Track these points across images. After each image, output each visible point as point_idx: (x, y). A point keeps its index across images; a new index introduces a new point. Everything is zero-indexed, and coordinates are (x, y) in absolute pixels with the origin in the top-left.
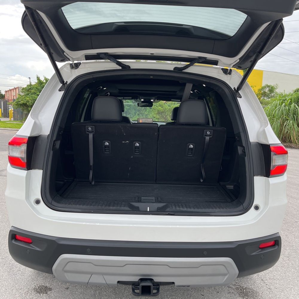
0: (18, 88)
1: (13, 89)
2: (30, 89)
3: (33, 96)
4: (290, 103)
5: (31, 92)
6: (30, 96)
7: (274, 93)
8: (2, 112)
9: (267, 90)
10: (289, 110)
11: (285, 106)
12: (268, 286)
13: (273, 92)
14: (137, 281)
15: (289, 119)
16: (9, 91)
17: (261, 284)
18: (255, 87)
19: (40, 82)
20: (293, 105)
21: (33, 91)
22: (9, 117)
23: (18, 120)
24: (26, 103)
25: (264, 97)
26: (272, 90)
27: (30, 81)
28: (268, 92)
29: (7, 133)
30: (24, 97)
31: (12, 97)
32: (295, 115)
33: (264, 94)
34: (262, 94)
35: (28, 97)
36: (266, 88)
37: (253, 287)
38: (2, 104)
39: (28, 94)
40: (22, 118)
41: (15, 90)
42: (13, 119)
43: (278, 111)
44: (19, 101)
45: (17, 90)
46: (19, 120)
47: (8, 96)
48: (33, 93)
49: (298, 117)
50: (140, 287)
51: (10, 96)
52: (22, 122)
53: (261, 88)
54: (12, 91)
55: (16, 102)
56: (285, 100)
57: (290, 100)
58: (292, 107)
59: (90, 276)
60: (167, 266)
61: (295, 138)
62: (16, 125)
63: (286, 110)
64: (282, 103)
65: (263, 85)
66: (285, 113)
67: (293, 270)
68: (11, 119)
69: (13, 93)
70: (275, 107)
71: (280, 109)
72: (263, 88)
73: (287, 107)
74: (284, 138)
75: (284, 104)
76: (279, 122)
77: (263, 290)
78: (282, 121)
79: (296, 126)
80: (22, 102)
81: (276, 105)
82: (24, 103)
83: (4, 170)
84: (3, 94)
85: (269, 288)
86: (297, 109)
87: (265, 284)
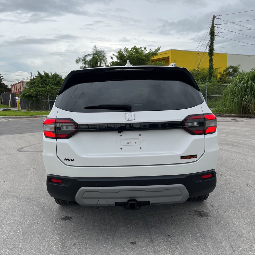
0: (22, 82)
1: (18, 84)
2: (33, 83)
3: (36, 88)
4: (248, 81)
5: (34, 85)
6: (34, 88)
7: (238, 73)
8: (11, 103)
9: (231, 70)
10: (247, 86)
11: (243, 84)
12: (216, 210)
13: (236, 72)
14: (127, 201)
15: (247, 94)
16: (14, 85)
17: (211, 209)
18: (220, 69)
19: (41, 77)
20: (250, 83)
21: (36, 84)
22: (17, 107)
23: (24, 109)
24: (31, 95)
25: (229, 76)
26: (235, 70)
27: (32, 75)
28: (232, 72)
29: (18, 120)
30: (29, 89)
31: (18, 90)
32: (252, 91)
33: (229, 74)
34: (227, 74)
35: (32, 90)
36: (230, 69)
37: (206, 210)
38: (10, 97)
39: (32, 87)
40: (28, 107)
41: (19, 84)
42: (20, 108)
43: (238, 88)
44: (25, 94)
45: (21, 83)
46: (26, 109)
47: (14, 89)
48: (36, 86)
49: (254, 92)
50: (129, 205)
51: (16, 89)
52: (28, 110)
53: (226, 69)
54: (17, 85)
55: (23, 94)
56: (243, 79)
57: (248, 78)
58: (249, 84)
59: (98, 200)
60: (144, 191)
61: (253, 109)
62: (25, 113)
63: (245, 86)
64: (241, 81)
65: (228, 66)
66: (243, 89)
67: (235, 200)
68: (19, 108)
69: (18, 87)
70: (235, 85)
71: (239, 86)
72: (228, 69)
73: (245, 85)
74: (244, 110)
75: (242, 82)
76: (239, 97)
77: (212, 212)
78: (242, 97)
79: (253, 99)
80: (28, 93)
81: (237, 83)
82: (29, 95)
83: (23, 147)
84: (10, 88)
85: (217, 211)
86: (253, 85)
87: (214, 209)
